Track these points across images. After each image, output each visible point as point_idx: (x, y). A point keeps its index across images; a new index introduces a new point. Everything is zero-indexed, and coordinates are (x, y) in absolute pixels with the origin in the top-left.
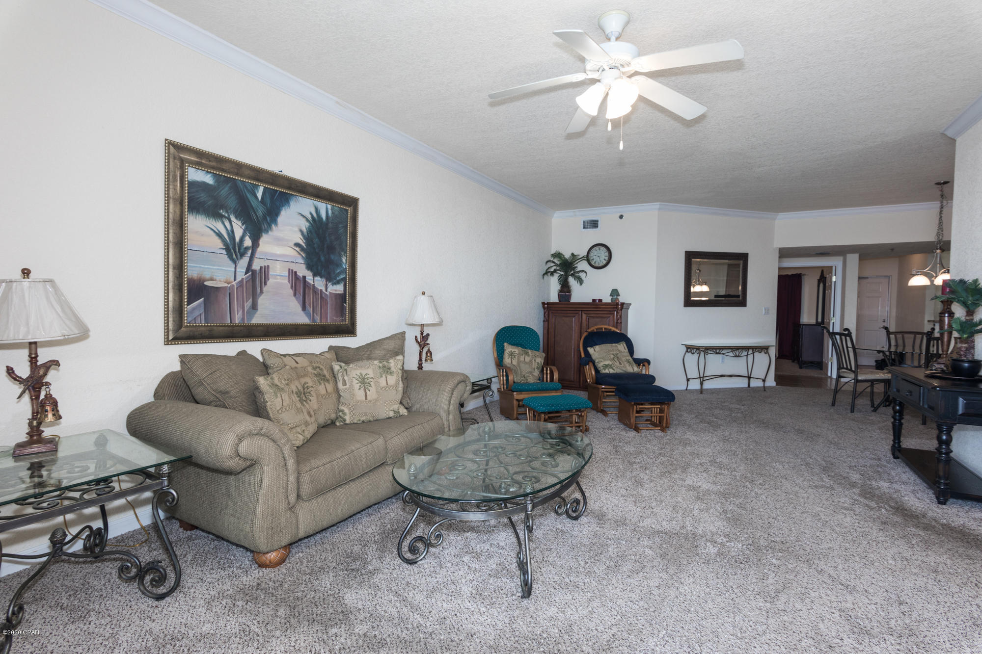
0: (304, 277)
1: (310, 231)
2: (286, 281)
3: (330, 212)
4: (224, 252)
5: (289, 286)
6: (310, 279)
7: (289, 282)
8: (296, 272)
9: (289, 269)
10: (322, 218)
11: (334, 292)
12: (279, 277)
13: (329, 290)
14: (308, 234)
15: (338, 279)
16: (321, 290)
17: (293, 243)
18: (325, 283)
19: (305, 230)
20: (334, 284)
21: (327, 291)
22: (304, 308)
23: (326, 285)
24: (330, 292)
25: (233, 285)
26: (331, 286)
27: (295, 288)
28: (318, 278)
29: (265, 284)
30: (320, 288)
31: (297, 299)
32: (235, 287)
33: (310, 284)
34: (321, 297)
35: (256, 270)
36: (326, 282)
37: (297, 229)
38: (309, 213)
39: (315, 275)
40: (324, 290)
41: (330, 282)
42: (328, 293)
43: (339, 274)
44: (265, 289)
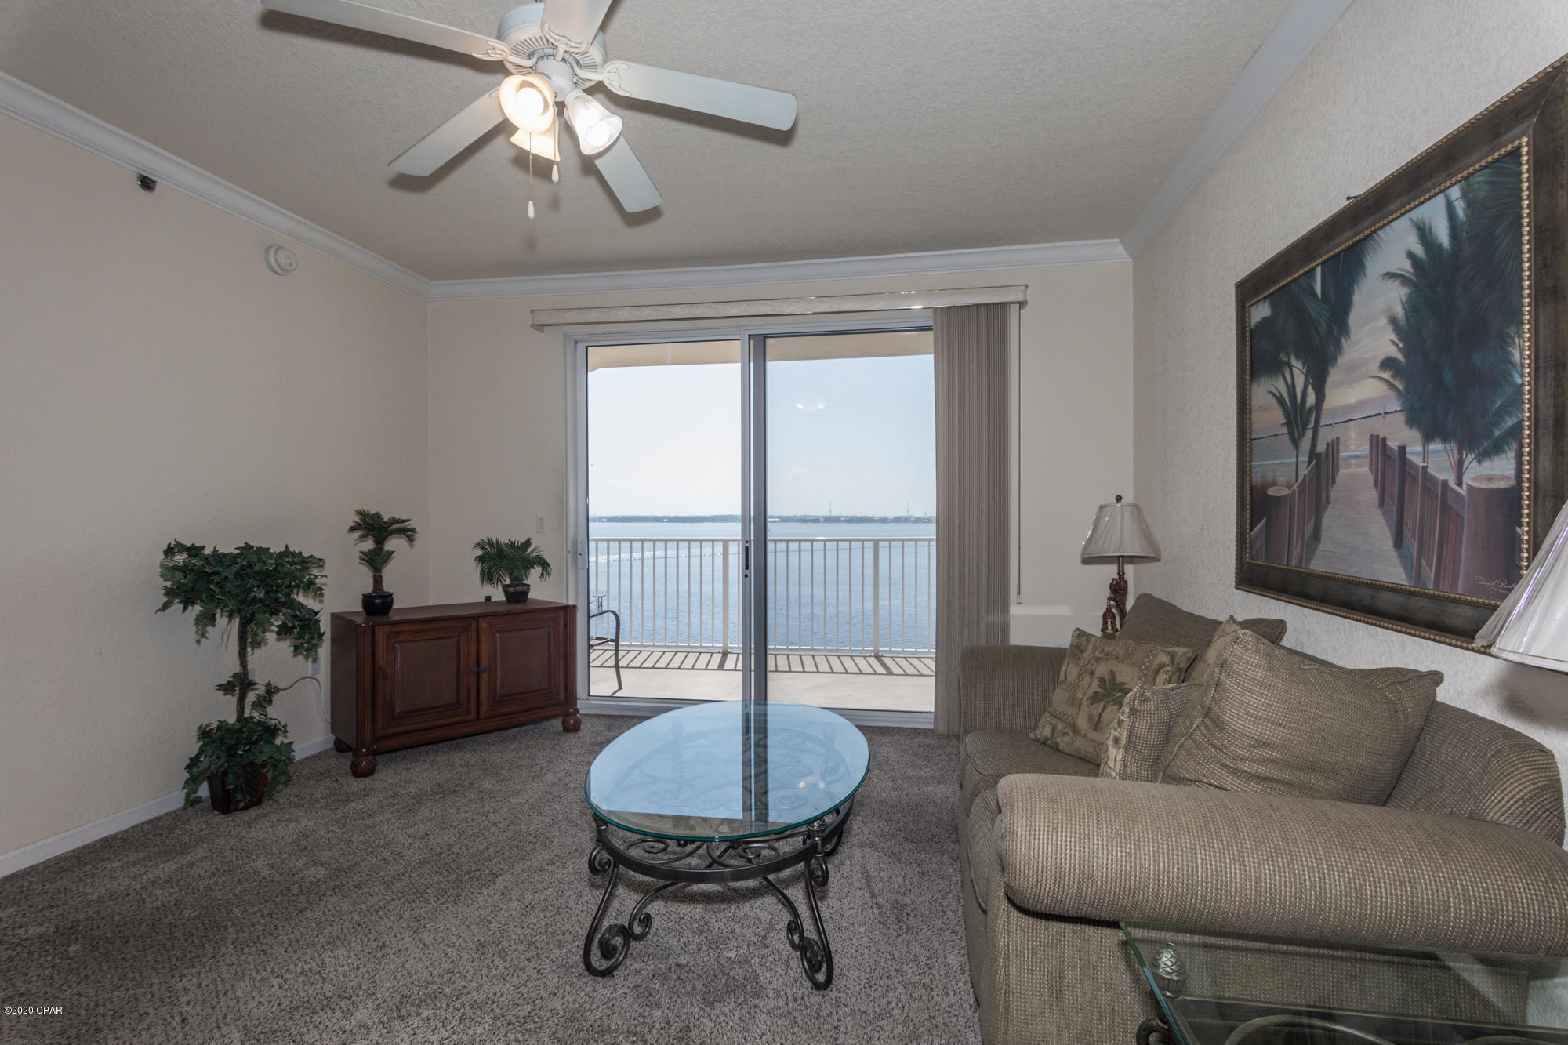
0: (1403, 449)
1: (1411, 307)
2: (1366, 469)
3: (1460, 207)
4: (1285, 430)
5: (1372, 481)
6: (1414, 453)
7: (1371, 470)
8: (1384, 440)
9: (1372, 436)
10: (1440, 246)
11: (1484, 485)
12: (1353, 462)
13: (1467, 479)
14: (1408, 318)
15: (1497, 433)
16: (1445, 482)
17: (1377, 364)
18: (1456, 456)
19: (1399, 311)
20: (1484, 455)
21: (1460, 484)
22: (1398, 542)
23: (1460, 463)
24: (1471, 489)
25: (1294, 491)
26: (1475, 464)
27: (1381, 484)
28: (1435, 446)
29: (1334, 482)
30: (1441, 476)
31: (1385, 515)
32: (1297, 493)
33: (1417, 466)
34: (1445, 506)
35: (1320, 454)
36: (1460, 453)
37: (1383, 321)
38: (1404, 256)
39: (1427, 439)
40: (1452, 484)
41: (1471, 450)
42: (1463, 491)
43: (1503, 412)
44: (1333, 493)
